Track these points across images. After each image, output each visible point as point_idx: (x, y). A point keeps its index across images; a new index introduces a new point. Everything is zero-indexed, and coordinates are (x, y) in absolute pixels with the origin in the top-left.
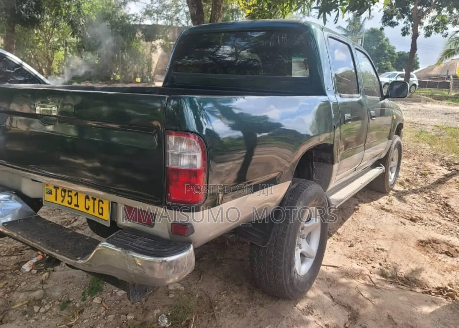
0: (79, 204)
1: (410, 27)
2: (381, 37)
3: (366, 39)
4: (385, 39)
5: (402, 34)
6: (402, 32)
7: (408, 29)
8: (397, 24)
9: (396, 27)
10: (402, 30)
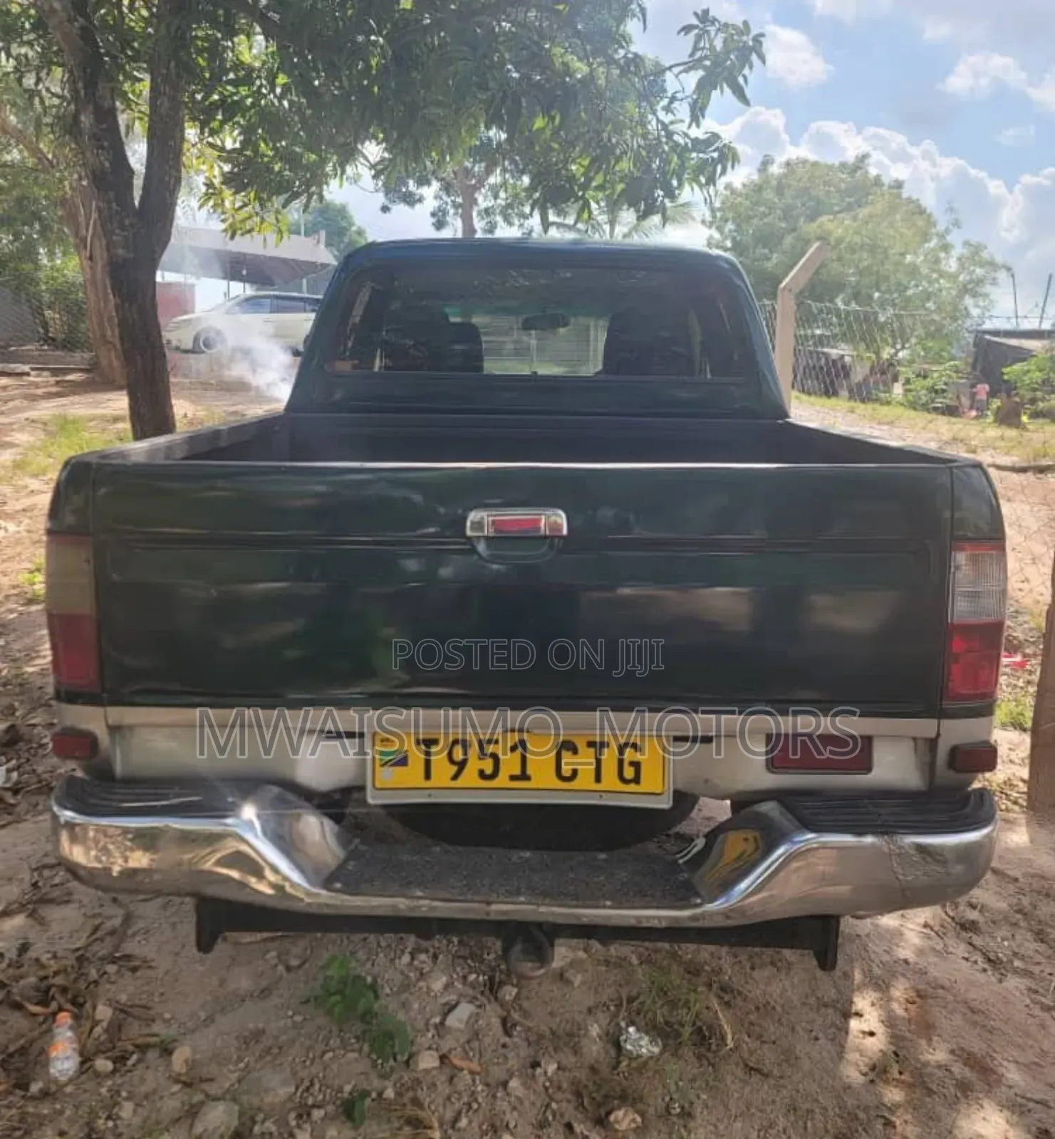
0: (529, 772)
1: (449, 207)
2: (344, 224)
3: (309, 225)
4: (354, 228)
5: (433, 224)
6: (433, 220)
7: (445, 213)
8: (420, 200)
9: (418, 206)
10: (433, 215)
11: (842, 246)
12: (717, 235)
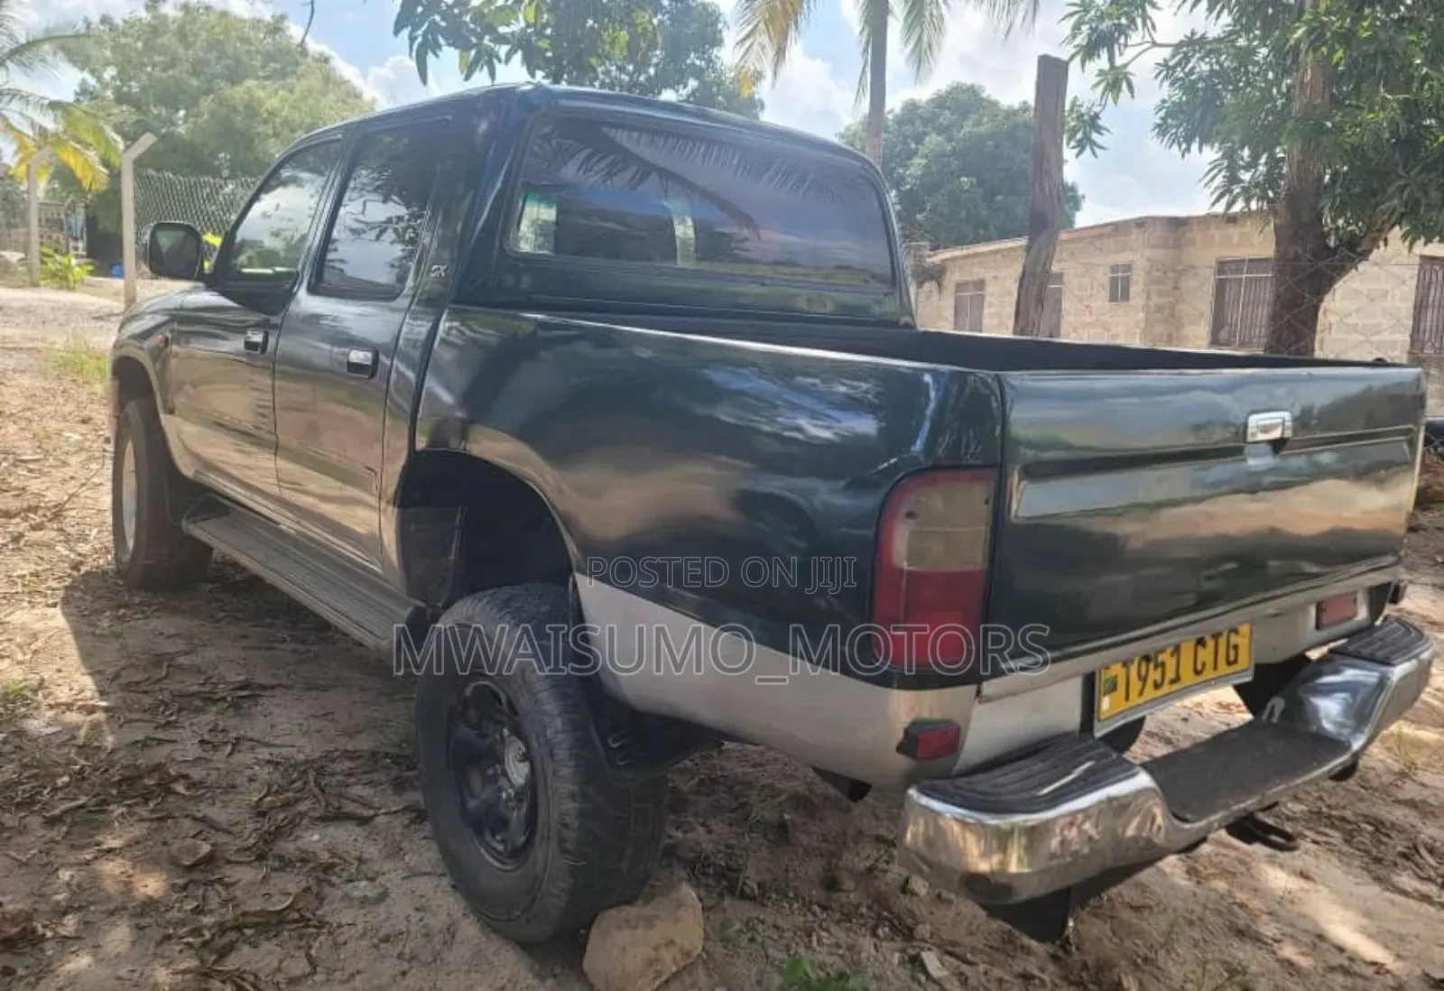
0: (1180, 673)
11: (278, 120)
12: (92, 81)
